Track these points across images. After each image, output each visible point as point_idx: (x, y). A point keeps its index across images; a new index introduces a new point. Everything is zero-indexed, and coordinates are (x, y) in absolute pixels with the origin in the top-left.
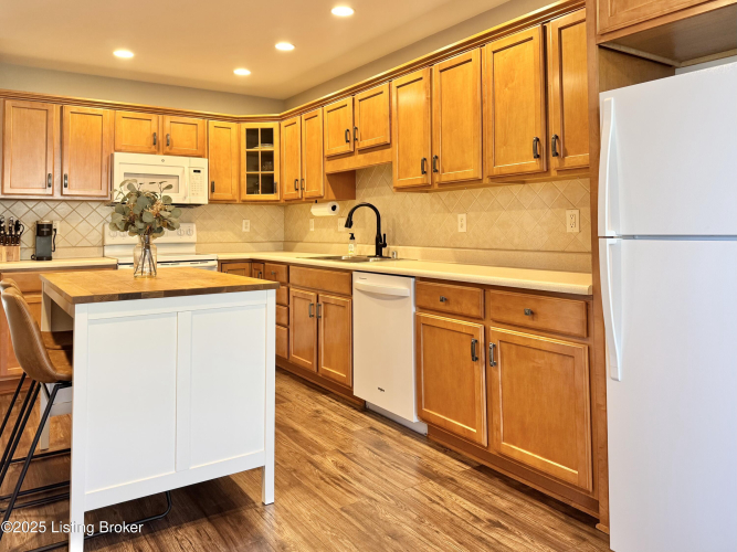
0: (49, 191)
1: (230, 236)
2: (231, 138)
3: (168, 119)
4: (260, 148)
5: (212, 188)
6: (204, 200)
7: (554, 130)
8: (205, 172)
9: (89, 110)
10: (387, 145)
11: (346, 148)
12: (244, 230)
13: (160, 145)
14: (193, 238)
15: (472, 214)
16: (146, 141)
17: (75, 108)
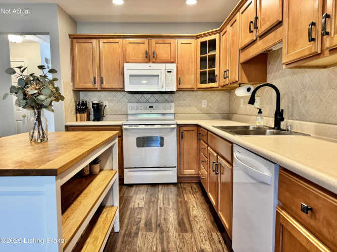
0: (95, 86)
1: (194, 110)
2: (189, 50)
3: (154, 41)
4: (208, 54)
5: (179, 82)
6: (174, 89)
8: (174, 72)
9: (111, 40)
10: (279, 24)
11: (251, 38)
12: (203, 106)
13: (150, 57)
14: (172, 111)
16: (142, 56)
17: (105, 40)
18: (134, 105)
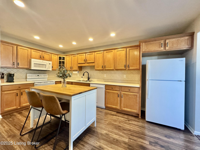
0: (14, 66)
2: (56, 58)
3: (43, 53)
4: (62, 60)
5: (52, 67)
6: (51, 69)
7: (128, 64)
8: (51, 64)
9: (24, 48)
10: (94, 63)
11: (84, 62)
13: (41, 58)
14: (47, 77)
15: (107, 74)
16: (38, 57)
17: (21, 47)
18: (31, 75)
